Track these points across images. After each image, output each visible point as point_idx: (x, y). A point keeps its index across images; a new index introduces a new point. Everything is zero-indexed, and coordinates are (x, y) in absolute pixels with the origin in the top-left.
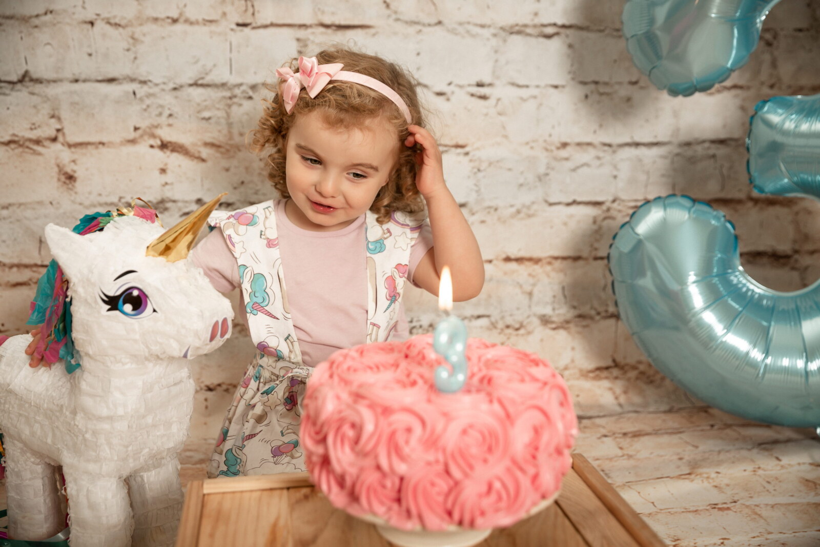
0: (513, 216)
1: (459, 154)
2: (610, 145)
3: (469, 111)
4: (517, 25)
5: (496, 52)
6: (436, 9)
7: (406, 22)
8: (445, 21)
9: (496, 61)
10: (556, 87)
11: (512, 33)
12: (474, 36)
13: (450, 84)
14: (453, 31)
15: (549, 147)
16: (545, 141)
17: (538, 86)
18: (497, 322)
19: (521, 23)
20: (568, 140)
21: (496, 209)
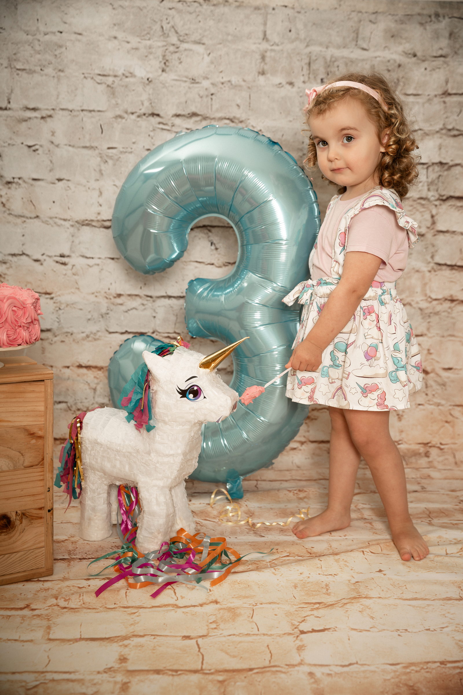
0: (83, 339)
1: (47, 298)
2: (151, 297)
3: (55, 271)
4: (87, 220)
5: (73, 236)
6: (35, 208)
7: (16, 216)
8: (41, 216)
9: (73, 242)
10: (113, 259)
11: (83, 225)
12: (59, 226)
13: (43, 255)
14: (46, 223)
15: (107, 296)
16: (106, 292)
17: (100, 258)
18: (71, 406)
19: (89, 219)
20: (122, 293)
21: (72, 334)
